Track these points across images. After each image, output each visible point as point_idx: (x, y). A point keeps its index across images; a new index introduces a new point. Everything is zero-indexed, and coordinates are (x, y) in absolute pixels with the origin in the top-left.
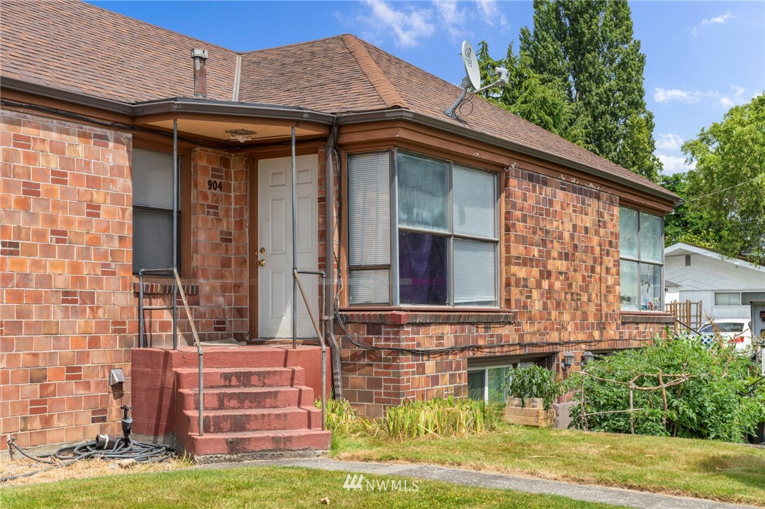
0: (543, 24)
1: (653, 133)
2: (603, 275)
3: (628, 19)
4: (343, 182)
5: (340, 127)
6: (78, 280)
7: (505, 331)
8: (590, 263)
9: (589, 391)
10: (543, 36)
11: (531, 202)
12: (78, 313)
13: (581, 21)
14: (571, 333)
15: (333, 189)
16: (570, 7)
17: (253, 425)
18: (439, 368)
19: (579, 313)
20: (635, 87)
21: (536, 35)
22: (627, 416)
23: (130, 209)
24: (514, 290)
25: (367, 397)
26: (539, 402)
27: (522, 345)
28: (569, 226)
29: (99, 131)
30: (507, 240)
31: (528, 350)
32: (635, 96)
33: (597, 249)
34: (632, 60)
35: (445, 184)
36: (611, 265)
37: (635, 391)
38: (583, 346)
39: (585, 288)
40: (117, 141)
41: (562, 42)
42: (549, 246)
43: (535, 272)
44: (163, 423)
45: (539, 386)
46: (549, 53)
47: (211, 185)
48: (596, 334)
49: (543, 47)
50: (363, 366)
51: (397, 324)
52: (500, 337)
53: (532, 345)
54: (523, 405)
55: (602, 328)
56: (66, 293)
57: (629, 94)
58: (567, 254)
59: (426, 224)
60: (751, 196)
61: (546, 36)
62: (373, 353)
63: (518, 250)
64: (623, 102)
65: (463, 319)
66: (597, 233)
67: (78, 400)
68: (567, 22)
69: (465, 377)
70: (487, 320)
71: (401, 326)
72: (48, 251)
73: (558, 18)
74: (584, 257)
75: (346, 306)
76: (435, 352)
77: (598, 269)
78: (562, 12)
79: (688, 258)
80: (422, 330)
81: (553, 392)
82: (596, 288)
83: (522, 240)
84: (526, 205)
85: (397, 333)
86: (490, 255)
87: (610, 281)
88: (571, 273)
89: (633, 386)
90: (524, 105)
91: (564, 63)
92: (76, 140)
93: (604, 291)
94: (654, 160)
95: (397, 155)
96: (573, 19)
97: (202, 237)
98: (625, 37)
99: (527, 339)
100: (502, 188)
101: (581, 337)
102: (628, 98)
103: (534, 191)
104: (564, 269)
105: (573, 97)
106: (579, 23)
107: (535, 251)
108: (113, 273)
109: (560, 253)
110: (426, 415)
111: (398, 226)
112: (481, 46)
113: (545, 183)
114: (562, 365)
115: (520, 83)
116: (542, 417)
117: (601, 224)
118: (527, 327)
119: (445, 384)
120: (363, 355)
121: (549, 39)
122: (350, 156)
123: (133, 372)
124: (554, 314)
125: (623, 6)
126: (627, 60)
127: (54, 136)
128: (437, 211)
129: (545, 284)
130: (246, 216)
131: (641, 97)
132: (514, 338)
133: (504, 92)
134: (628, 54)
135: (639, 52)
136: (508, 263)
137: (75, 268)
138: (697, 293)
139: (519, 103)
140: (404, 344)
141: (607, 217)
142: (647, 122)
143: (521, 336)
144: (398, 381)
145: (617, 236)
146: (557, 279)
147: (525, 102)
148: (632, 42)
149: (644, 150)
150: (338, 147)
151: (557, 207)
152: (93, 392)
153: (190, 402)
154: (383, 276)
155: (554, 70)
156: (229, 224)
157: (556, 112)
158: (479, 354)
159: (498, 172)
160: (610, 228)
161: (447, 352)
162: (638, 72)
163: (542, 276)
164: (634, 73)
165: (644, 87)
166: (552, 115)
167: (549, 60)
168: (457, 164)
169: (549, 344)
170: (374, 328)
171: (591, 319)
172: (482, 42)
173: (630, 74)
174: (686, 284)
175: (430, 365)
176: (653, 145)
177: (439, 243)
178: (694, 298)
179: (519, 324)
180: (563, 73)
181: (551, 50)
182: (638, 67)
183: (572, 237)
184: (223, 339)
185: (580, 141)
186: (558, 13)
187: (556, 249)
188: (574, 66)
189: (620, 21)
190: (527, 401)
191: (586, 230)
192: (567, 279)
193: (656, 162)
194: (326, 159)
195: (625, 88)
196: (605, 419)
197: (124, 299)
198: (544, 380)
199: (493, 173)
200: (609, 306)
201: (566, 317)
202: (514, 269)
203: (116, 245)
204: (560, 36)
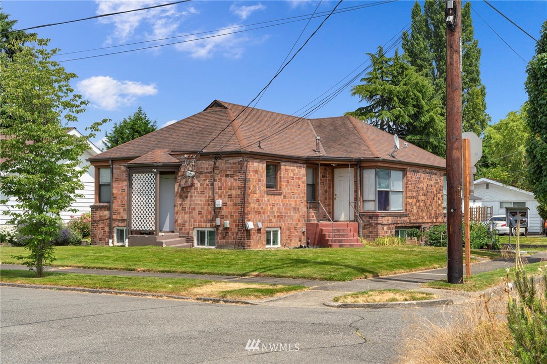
0: (417, 29)
1: (485, 98)
2: (437, 200)
3: (470, 26)
4: (361, 176)
5: (361, 162)
6: (296, 205)
7: (405, 218)
8: (433, 196)
9: (430, 236)
10: (417, 37)
11: (414, 179)
12: (296, 213)
13: (441, 27)
14: (426, 220)
15: (359, 178)
16: (435, 18)
17: (344, 241)
18: (388, 229)
19: (429, 213)
20: (475, 69)
21: (413, 36)
22: (440, 242)
23: (306, 185)
24: (408, 206)
25: (368, 236)
26: (416, 238)
27: (410, 223)
28: (426, 185)
29: (300, 165)
30: (406, 191)
31: (412, 225)
32: (475, 75)
33: (435, 192)
34: (473, 52)
35: (389, 176)
36: (440, 197)
37: (443, 235)
38: (430, 224)
39: (431, 205)
40: (303, 167)
41: (429, 40)
42: (419, 192)
43: (415, 200)
44: (316, 242)
45: (416, 234)
46: (421, 47)
47: (323, 177)
48: (435, 220)
49: (417, 43)
50: (367, 228)
51: (377, 216)
52: (404, 220)
53: (413, 223)
54: (411, 239)
55: (437, 218)
56: (294, 208)
57: (471, 74)
58: (425, 194)
59: (384, 188)
60: (517, 156)
61: (419, 36)
62: (370, 224)
63: (409, 194)
64: (467, 80)
65: (394, 215)
66: (435, 186)
67: (296, 235)
68: (432, 27)
69: (394, 232)
70: (401, 215)
71: (378, 217)
72: (291, 197)
73: (426, 25)
74: (431, 195)
75: (362, 211)
76: (386, 224)
77: (435, 198)
78: (429, 21)
79: (488, 185)
80: (383, 218)
81: (420, 236)
82: (435, 205)
83: (411, 191)
84: (412, 180)
85: (377, 219)
86: (401, 196)
87: (440, 202)
88: (426, 200)
89: (442, 234)
90: (405, 87)
91: (430, 55)
92: (296, 168)
93: (437, 206)
94: (486, 115)
95: (377, 169)
96: (436, 26)
97: (320, 192)
98: (468, 38)
99: (412, 221)
100: (405, 175)
101: (429, 221)
102: (470, 76)
103: (415, 175)
104: (424, 199)
105: (435, 74)
106: (440, 29)
107: (415, 194)
108: (302, 202)
109: (422, 194)
110: (387, 240)
111: (378, 189)
112: (379, 49)
113: (418, 172)
114: (423, 230)
115: (403, 72)
116: (416, 243)
117: (437, 183)
118: (412, 218)
119: (389, 233)
120: (367, 225)
121: (421, 39)
122: (363, 169)
123: (307, 229)
124: (420, 213)
125: (467, 18)
126: (469, 52)
127: (292, 168)
128: (387, 184)
129: (418, 204)
130: (331, 185)
131: (478, 76)
132: (408, 221)
133: (392, 78)
134: (470, 49)
135: (477, 47)
136: (406, 198)
137: (296, 201)
138: (491, 203)
139: (402, 85)
140: (379, 222)
141: (439, 181)
142: (482, 92)
143: (410, 220)
144: (377, 232)
145: (442, 187)
146: (422, 202)
147: (405, 85)
148: (473, 41)
149: (479, 109)
150: (360, 167)
151: (422, 179)
152: (299, 234)
153: (327, 236)
154: (373, 203)
155: (424, 58)
156: (326, 188)
157: (424, 90)
158: (398, 225)
159: (404, 171)
160: (440, 184)
161: (389, 224)
162: (476, 59)
163: (417, 202)
164: (474, 61)
165: (480, 69)
166: (422, 92)
167: (420, 52)
168: (393, 170)
169: (419, 223)
170: (371, 217)
171: (433, 215)
172: (380, 47)
173: (471, 61)
174: (486, 198)
175: (385, 228)
176: (485, 106)
177: (387, 193)
178: (489, 205)
179: (409, 217)
180: (429, 61)
181: (422, 45)
182: (477, 57)
183: (427, 188)
184: (325, 220)
185: (438, 108)
186: (427, 21)
187: (421, 193)
188: (436, 55)
189: (466, 27)
190: (412, 238)
191: (431, 186)
192: (425, 202)
193: (487, 117)
194: (357, 170)
195: (468, 70)
196: (434, 243)
197: (305, 209)
198: (417, 232)
199: (402, 171)
200: (439, 211)
201: (424, 214)
202: (408, 200)
203: (303, 195)
204: (428, 37)
